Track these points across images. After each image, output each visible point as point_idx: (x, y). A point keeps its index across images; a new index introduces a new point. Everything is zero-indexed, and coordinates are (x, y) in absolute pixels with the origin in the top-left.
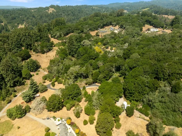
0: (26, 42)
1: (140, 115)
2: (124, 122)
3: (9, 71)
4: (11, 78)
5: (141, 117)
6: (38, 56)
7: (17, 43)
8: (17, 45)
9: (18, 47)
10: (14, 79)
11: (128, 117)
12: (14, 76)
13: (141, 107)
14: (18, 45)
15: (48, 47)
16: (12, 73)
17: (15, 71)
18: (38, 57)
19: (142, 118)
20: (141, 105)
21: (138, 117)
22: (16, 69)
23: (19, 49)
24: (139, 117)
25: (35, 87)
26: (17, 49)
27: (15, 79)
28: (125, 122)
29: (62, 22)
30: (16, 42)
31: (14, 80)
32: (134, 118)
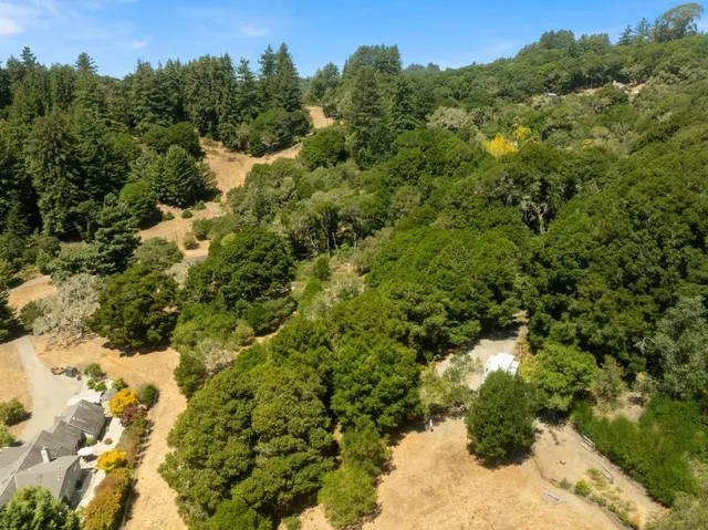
0: (202, 105)
1: (593, 473)
2: (416, 489)
3: (54, 163)
4: (59, 196)
5: (596, 492)
6: (230, 160)
7: (154, 94)
8: (153, 100)
9: (155, 110)
10: (71, 205)
11: (472, 464)
12: (72, 191)
13: (633, 413)
14: (159, 100)
15: (277, 129)
16: (71, 176)
17: (83, 174)
18: (232, 163)
19: (601, 503)
20: (637, 401)
21: (564, 485)
22: (88, 164)
23: (161, 118)
24: (581, 491)
25: (118, 243)
26: (152, 115)
27: (76, 205)
28: (430, 493)
29: (384, 62)
30: (153, 90)
31: (72, 209)
32: (523, 482)
